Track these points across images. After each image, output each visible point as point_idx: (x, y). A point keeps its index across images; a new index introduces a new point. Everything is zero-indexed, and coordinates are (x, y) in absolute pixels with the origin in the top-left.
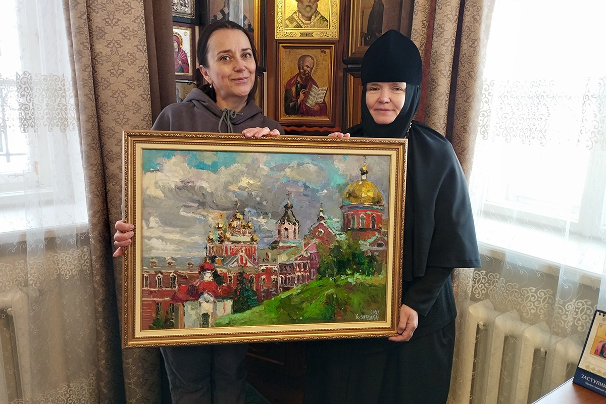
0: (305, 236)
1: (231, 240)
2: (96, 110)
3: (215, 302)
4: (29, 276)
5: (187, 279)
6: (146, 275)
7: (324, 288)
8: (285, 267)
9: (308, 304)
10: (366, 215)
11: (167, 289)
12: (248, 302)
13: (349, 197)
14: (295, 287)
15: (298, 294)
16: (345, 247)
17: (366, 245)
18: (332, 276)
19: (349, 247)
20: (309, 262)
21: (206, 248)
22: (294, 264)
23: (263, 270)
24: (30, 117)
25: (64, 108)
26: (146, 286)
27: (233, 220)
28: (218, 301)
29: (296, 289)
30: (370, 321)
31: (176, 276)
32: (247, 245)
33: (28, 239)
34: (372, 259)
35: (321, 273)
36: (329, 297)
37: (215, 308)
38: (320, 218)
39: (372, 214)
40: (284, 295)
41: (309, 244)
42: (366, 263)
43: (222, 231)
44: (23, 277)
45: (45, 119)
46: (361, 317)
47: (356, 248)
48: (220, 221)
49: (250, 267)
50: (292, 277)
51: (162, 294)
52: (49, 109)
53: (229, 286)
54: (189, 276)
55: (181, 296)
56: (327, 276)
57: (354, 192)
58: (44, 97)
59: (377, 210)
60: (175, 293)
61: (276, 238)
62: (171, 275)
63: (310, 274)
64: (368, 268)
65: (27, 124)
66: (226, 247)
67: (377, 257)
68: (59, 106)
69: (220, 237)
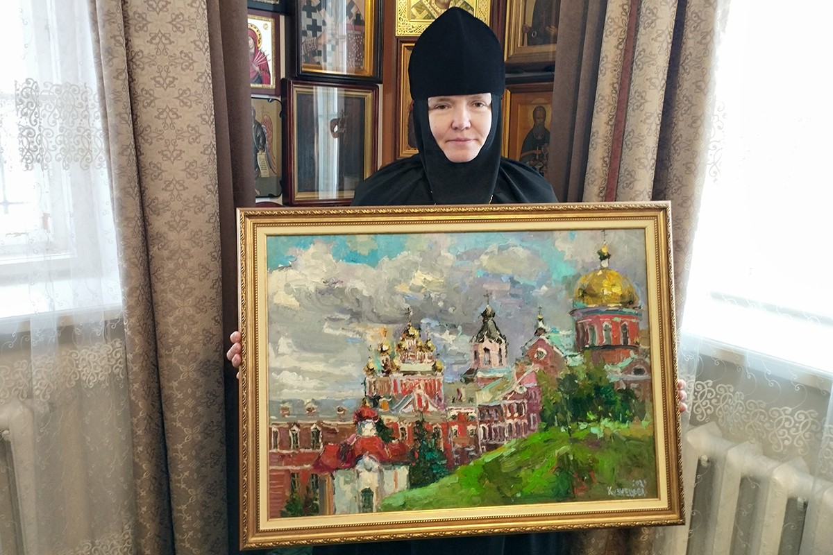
0: (517, 360)
1: (402, 369)
2: (135, 138)
3: (381, 471)
4: (34, 383)
5: (336, 433)
6: (274, 429)
7: (552, 444)
8: (488, 411)
9: (529, 472)
10: (613, 323)
11: (307, 450)
12: (432, 470)
13: (583, 296)
14: (505, 443)
15: (512, 455)
16: (582, 376)
17: (616, 372)
18: (565, 424)
19: (589, 376)
20: (525, 401)
21: (365, 383)
22: (502, 406)
23: (454, 417)
24: (35, 147)
25: (86, 134)
26: (276, 447)
27: (403, 339)
28: (386, 469)
29: (508, 447)
30: (632, 498)
31: (320, 429)
32: (428, 378)
33: (32, 328)
34: (628, 394)
35: (547, 420)
36: (561, 459)
37: (381, 481)
38: (540, 331)
39: (622, 322)
40: (488, 458)
41: (524, 373)
42: (619, 402)
43: (388, 356)
44: (25, 385)
45: (58, 151)
46: (617, 493)
47: (601, 378)
48: (384, 340)
49: (433, 411)
50: (500, 427)
51: (300, 459)
52: (64, 135)
53: (401, 444)
54: (340, 429)
55: (328, 461)
56: (556, 424)
57: (589, 287)
58: (57, 117)
59: (630, 316)
60: (320, 457)
61: (471, 364)
62: (312, 428)
63: (529, 421)
64: (622, 411)
65: (31, 157)
66: (395, 381)
67: (636, 392)
68: (79, 131)
69: (385, 366)
